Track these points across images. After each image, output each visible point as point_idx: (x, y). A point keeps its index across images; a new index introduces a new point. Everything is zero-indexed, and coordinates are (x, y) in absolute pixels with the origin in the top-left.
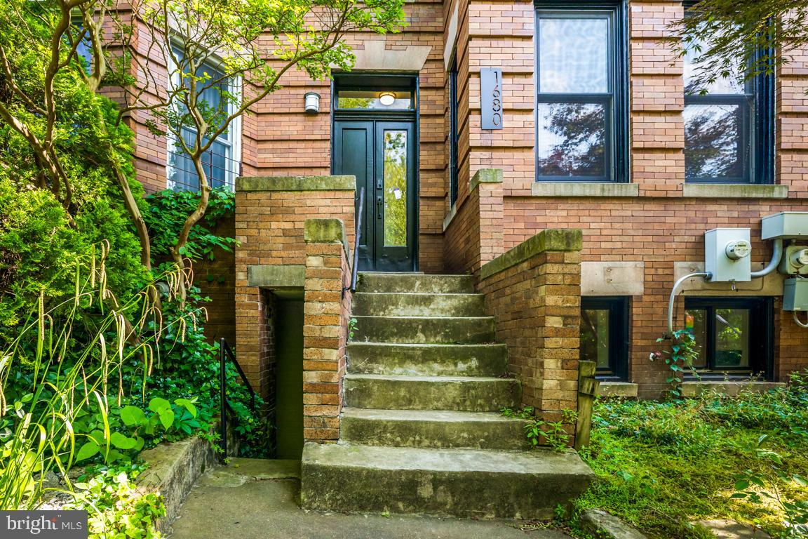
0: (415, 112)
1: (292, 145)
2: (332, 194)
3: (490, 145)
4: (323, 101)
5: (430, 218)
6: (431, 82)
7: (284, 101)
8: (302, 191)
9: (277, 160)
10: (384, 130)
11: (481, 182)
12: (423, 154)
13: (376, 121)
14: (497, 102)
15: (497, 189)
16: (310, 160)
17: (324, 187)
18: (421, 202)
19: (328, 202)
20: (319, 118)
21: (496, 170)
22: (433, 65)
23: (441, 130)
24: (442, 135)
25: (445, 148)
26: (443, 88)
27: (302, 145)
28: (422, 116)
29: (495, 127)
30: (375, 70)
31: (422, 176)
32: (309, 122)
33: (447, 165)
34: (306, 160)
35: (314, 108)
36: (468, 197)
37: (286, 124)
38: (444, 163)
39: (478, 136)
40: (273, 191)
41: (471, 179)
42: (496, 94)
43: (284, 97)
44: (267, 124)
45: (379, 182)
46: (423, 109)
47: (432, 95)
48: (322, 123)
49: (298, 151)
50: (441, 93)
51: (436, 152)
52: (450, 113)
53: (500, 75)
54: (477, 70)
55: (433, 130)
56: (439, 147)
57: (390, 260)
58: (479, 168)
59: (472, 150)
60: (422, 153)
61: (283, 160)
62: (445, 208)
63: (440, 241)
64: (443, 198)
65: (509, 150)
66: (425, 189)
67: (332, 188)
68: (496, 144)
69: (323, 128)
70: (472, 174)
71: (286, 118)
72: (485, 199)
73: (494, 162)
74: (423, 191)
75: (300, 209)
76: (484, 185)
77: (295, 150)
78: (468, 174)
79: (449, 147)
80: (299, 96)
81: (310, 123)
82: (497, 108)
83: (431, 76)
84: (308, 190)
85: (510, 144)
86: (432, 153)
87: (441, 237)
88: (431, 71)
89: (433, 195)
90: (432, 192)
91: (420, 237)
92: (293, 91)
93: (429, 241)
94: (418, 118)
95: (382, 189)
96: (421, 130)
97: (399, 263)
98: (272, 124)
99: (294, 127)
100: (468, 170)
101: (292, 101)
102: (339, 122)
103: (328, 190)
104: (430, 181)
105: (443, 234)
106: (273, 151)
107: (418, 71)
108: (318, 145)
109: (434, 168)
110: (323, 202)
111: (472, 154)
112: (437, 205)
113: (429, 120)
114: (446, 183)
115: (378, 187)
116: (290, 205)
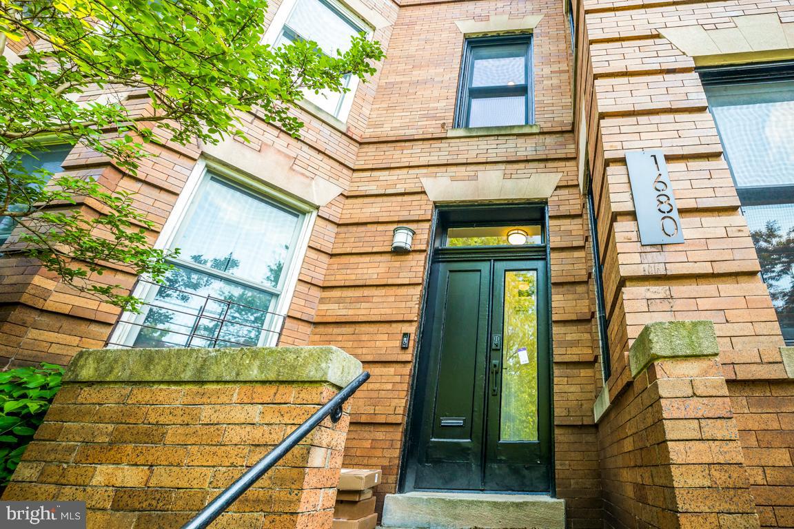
0: (545, 247)
1: (367, 292)
2: (267, 393)
3: (663, 272)
4: (418, 237)
5: (571, 397)
6: (564, 210)
7: (367, 239)
8: (203, 383)
9: (344, 312)
10: (506, 271)
11: (659, 357)
12: (558, 300)
13: (495, 260)
14: (663, 199)
15: (706, 373)
16: (389, 311)
17: (254, 374)
18: (557, 371)
19: (255, 413)
20: (410, 257)
21: (695, 324)
22: (565, 192)
23: (581, 266)
24: (584, 272)
25: (588, 290)
26: (580, 216)
27: (382, 291)
28: (553, 249)
29: (667, 240)
30: (490, 201)
31: (556, 330)
32: (396, 262)
33: (593, 314)
34: (383, 311)
35: (403, 245)
36: (629, 385)
37: (365, 265)
38: (590, 309)
39: (636, 258)
40: (140, 382)
41: (631, 343)
42: (661, 186)
43: (369, 234)
44: (340, 267)
45: (496, 339)
46: (555, 241)
47: (566, 224)
48: (414, 263)
49: (375, 300)
50: (579, 221)
51: (577, 296)
52: (591, 244)
53: (661, 160)
54: (620, 154)
55: (570, 267)
56: (580, 289)
57: (509, 467)
58: (647, 320)
59: (627, 284)
60: (554, 297)
61: (351, 312)
62: (596, 381)
63: (590, 438)
64: (591, 364)
65: (706, 281)
66: (562, 351)
67: (272, 377)
68: (674, 270)
69: (413, 269)
70: (633, 333)
71: (366, 259)
72: (676, 403)
73: (678, 305)
74: (559, 354)
75: (181, 430)
76: (668, 365)
77: (370, 299)
78: (624, 332)
79: (594, 288)
80: (387, 233)
81: (397, 264)
82: (665, 208)
83: (563, 203)
84: (218, 382)
85: (707, 268)
86: (570, 297)
87: (593, 430)
88: (563, 198)
89: (575, 359)
90: (573, 354)
91: (557, 431)
92: (381, 228)
93: (572, 438)
94: (548, 252)
95: (499, 349)
96: (553, 268)
97: (526, 472)
98: (347, 267)
99: (373, 270)
100: (623, 324)
101: (378, 239)
102: (445, 264)
103: (263, 382)
104: (569, 338)
105: (596, 426)
106: (339, 301)
107: (547, 199)
108: (403, 291)
109: (574, 318)
110: (239, 414)
111: (629, 292)
112: (582, 375)
113: (564, 255)
114: (594, 341)
115: (494, 347)
116: (162, 420)
